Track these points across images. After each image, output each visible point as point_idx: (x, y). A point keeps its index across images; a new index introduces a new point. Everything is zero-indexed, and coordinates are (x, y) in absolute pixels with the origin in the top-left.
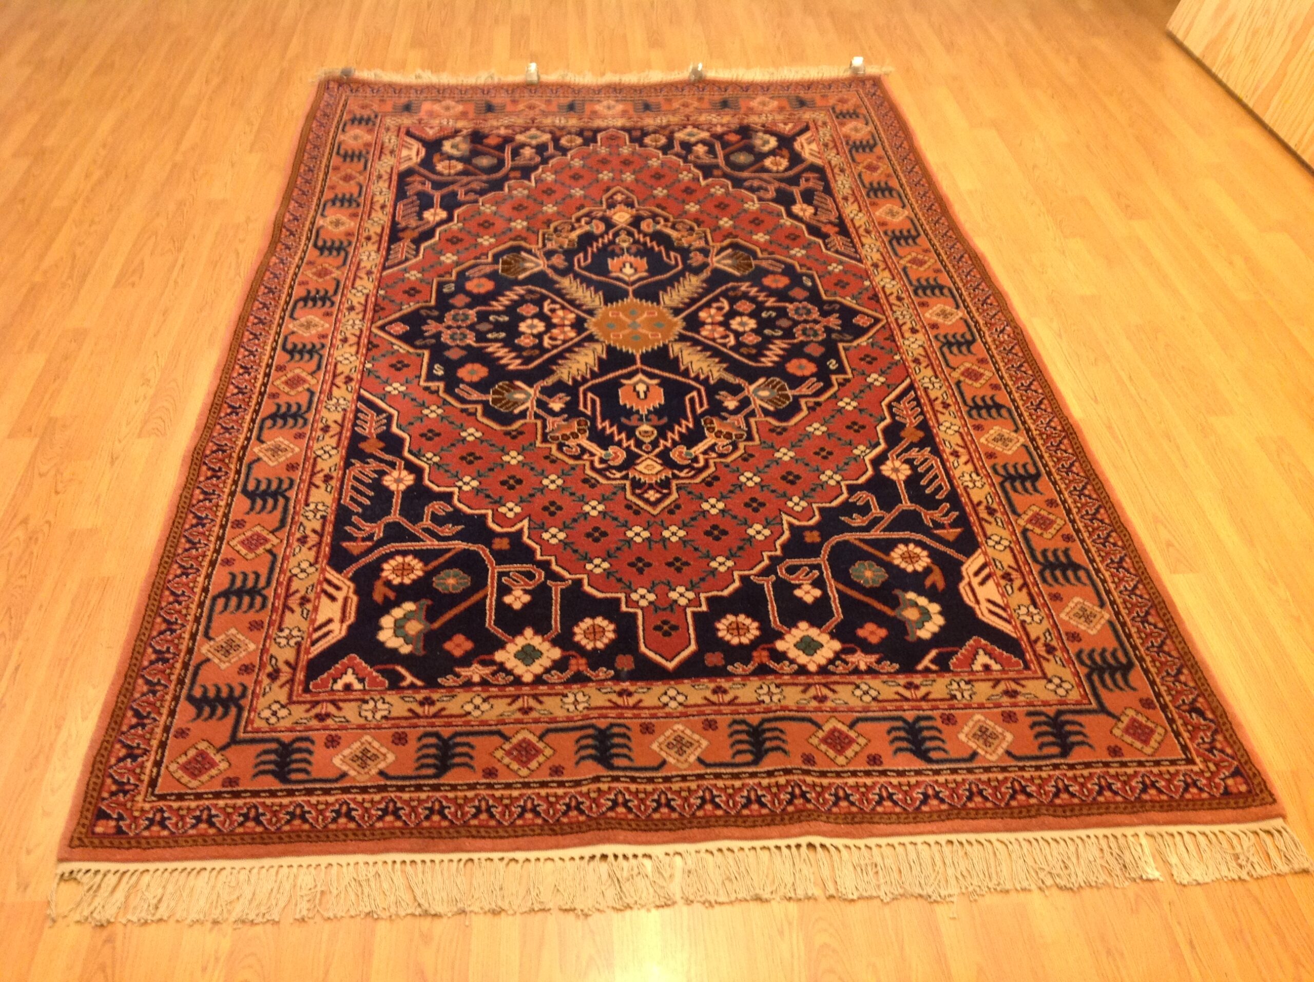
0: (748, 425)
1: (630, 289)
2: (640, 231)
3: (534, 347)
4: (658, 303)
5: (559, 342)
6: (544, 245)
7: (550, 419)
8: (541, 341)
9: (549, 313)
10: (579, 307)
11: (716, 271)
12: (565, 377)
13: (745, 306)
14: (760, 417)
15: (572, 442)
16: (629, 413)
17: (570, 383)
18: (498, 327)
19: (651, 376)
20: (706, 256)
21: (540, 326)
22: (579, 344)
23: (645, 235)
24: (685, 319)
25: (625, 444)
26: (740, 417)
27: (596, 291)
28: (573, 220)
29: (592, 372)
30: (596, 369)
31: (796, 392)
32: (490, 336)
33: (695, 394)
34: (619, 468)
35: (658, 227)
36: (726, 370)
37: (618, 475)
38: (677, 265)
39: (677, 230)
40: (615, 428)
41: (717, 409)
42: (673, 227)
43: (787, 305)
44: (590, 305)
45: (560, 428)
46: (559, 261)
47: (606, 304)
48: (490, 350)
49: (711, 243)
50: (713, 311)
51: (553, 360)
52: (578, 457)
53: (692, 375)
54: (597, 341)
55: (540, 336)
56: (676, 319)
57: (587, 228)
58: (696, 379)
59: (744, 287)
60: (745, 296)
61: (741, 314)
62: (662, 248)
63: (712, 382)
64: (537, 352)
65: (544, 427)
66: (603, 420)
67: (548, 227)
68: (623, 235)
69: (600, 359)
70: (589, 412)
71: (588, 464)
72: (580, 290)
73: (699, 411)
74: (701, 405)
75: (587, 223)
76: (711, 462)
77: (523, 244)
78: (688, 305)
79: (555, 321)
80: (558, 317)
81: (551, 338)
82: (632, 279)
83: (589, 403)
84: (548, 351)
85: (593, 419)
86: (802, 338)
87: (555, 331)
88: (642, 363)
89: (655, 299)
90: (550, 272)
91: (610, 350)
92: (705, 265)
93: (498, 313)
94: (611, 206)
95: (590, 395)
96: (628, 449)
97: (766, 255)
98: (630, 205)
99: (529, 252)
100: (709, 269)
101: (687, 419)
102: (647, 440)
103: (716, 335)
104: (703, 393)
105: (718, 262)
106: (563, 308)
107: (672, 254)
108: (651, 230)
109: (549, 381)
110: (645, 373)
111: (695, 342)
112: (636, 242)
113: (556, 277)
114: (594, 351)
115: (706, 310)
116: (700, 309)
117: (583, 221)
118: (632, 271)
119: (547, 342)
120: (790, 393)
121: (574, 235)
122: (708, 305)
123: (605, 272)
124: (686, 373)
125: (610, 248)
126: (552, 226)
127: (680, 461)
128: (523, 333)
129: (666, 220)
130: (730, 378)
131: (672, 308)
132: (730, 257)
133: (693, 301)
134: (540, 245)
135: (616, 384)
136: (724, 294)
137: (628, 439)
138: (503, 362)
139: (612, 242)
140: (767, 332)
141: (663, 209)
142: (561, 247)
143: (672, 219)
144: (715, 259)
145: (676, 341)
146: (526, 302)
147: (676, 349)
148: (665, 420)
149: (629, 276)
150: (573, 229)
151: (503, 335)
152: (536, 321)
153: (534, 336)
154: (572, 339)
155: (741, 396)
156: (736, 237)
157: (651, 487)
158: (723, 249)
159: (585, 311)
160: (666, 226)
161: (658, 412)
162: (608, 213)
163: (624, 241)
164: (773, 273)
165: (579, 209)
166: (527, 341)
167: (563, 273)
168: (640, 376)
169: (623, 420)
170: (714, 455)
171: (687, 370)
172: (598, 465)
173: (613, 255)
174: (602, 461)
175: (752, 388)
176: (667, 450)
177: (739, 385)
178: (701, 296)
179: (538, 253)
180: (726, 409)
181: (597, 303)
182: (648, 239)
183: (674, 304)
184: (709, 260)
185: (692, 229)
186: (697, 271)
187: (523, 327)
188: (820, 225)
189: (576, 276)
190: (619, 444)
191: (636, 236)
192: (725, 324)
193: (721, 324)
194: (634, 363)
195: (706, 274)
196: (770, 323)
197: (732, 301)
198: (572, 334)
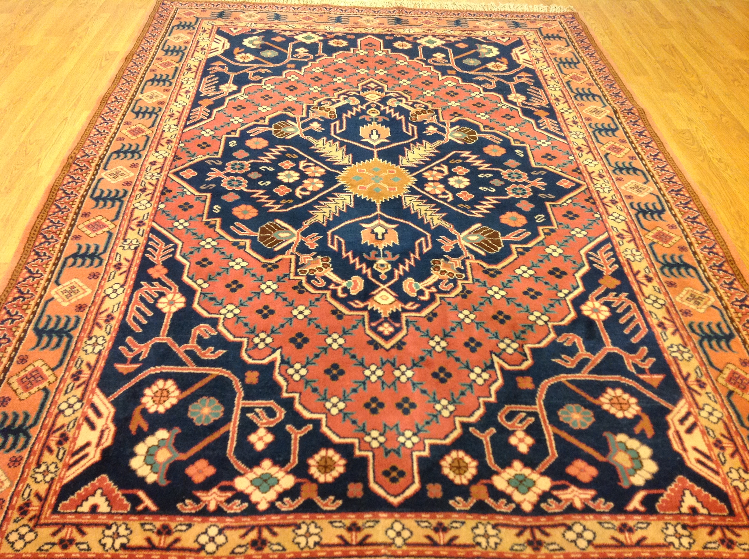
0: (308, 113)
1: (379, 212)
2: (365, 277)
3: (455, 165)
4: (355, 196)
5: (436, 168)
6: (463, 263)
7: (435, 121)
8: (449, 170)
9: (447, 192)
10: (423, 197)
11: (297, 226)
12: (428, 145)
13: (281, 191)
14: (298, 117)
15: (420, 109)
16: (384, 123)
17: (424, 141)
18: (486, 182)
19: (367, 144)
20: (302, 243)
21: (452, 181)
22: (420, 167)
23: (359, 272)
24: (336, 182)
25: (387, 108)
26: (311, 117)
27: (409, 208)
28: (438, 296)
29: (409, 148)
30: (406, 150)
31: (268, 129)
32: (490, 175)
33: (338, 132)
34: (391, 97)
35: (345, 284)
36: (313, 145)
37: (391, 94)
38: (333, 234)
39: (325, 278)
40: (393, 116)
41: (326, 123)
42: (329, 281)
43: (245, 190)
44: (413, 197)
45: (428, 117)
46: (448, 245)
47: (400, 198)
48: (487, 165)
49: (293, 258)
50: (310, 188)
51: (438, 156)
52: (415, 103)
53: (338, 143)
54: (406, 168)
55: (452, 174)
56: (343, 183)
57: (421, 286)
58: (335, 140)
59: (276, 208)
60: (277, 199)
61: (288, 185)
62: (344, 255)
63: (325, 138)
64: (451, 162)
65: (438, 118)
66: (400, 120)
67: (464, 287)
68: (383, 274)
69: (404, 155)
70: (410, 125)
71: (409, 100)
72: (423, 212)
73: (337, 122)
74: (335, 125)
75: (421, 293)
76: (336, 97)
77: (485, 265)
78: (330, 194)
79: (442, 186)
80: (439, 189)
81: (442, 172)
82: (376, 222)
83: (411, 130)
84: (443, 163)
85: (407, 121)
86: (246, 163)
87: (440, 177)
88: (373, 152)
89: (358, 200)
90: (454, 232)
91: (396, 162)
92: (305, 234)
93: (489, 194)
94: (395, 317)
95: (410, 134)
96: (386, 105)
97: (242, 242)
98: (374, 315)
99: (478, 256)
100: (303, 229)
101: (347, 118)
102: (373, 109)
103: (313, 168)
104: (332, 132)
105: (293, 235)
106: (436, 196)
107: (335, 248)
108: (355, 278)
109: (439, 143)
110: (372, 146)
111: (330, 164)
112: (370, 264)
113: (446, 225)
114: (408, 161)
115: (316, 189)
116: (321, 190)
117: (426, 297)
118: (376, 230)
119: (445, 169)
120: (273, 129)
121: (435, 277)
122: (314, 193)
123: (401, 229)
124: (342, 144)
125: (398, 256)
126: (460, 289)
127: (355, 98)
128: (465, 176)
129: (334, 295)
130: (311, 139)
131: (345, 192)
132: (278, 242)
133: (324, 198)
134: (468, 263)
135: (392, 139)
136: (297, 201)
137: (385, 110)
138: (475, 157)
139: (395, 265)
140: (271, 169)
141: (335, 312)
142: (446, 260)
143: (328, 293)
144: (294, 239)
145: (345, 166)
146: (468, 203)
147: (347, 160)
148: (360, 118)
149: (379, 225)
150: (436, 284)
151: (480, 176)
152: (457, 186)
153: (455, 174)
154: (426, 171)
155: (307, 129)
156: (264, 266)
157: (373, 89)
158: (282, 251)
159: (418, 193)
160: (337, 285)
161: (365, 122)
162: (399, 306)
163: (382, 265)
164: (243, 222)
165: (434, 314)
166: (460, 170)
167: (440, 231)
168: (375, 144)
169: (388, 119)
170: (333, 100)
171: (341, 146)
172: (404, 100)
173: (393, 249)
174: (401, 101)
175: (298, 133)
176: (362, 104)
177: (306, 135)
178: (316, 202)
179: (469, 255)
180: (319, 122)
181: (408, 199)
182: (358, 267)
183: (343, 196)
184: (301, 238)
185: (309, 279)
186: (316, 227)
187: (466, 182)
188: (165, 279)
189: (427, 227)
190: (390, 108)
191: (369, 271)
192: (304, 176)
193: (306, 177)
194: (378, 152)
195: (306, 224)
196: (266, 175)
197: (292, 196)
198: (426, 174)
